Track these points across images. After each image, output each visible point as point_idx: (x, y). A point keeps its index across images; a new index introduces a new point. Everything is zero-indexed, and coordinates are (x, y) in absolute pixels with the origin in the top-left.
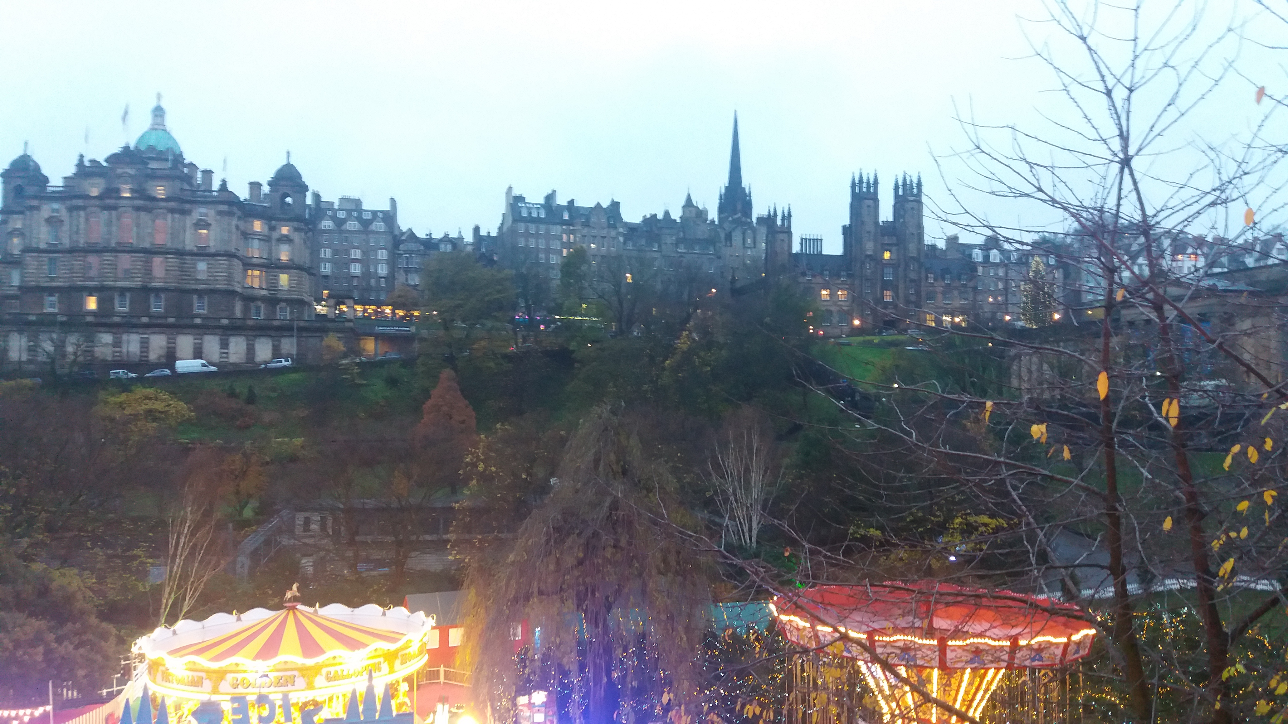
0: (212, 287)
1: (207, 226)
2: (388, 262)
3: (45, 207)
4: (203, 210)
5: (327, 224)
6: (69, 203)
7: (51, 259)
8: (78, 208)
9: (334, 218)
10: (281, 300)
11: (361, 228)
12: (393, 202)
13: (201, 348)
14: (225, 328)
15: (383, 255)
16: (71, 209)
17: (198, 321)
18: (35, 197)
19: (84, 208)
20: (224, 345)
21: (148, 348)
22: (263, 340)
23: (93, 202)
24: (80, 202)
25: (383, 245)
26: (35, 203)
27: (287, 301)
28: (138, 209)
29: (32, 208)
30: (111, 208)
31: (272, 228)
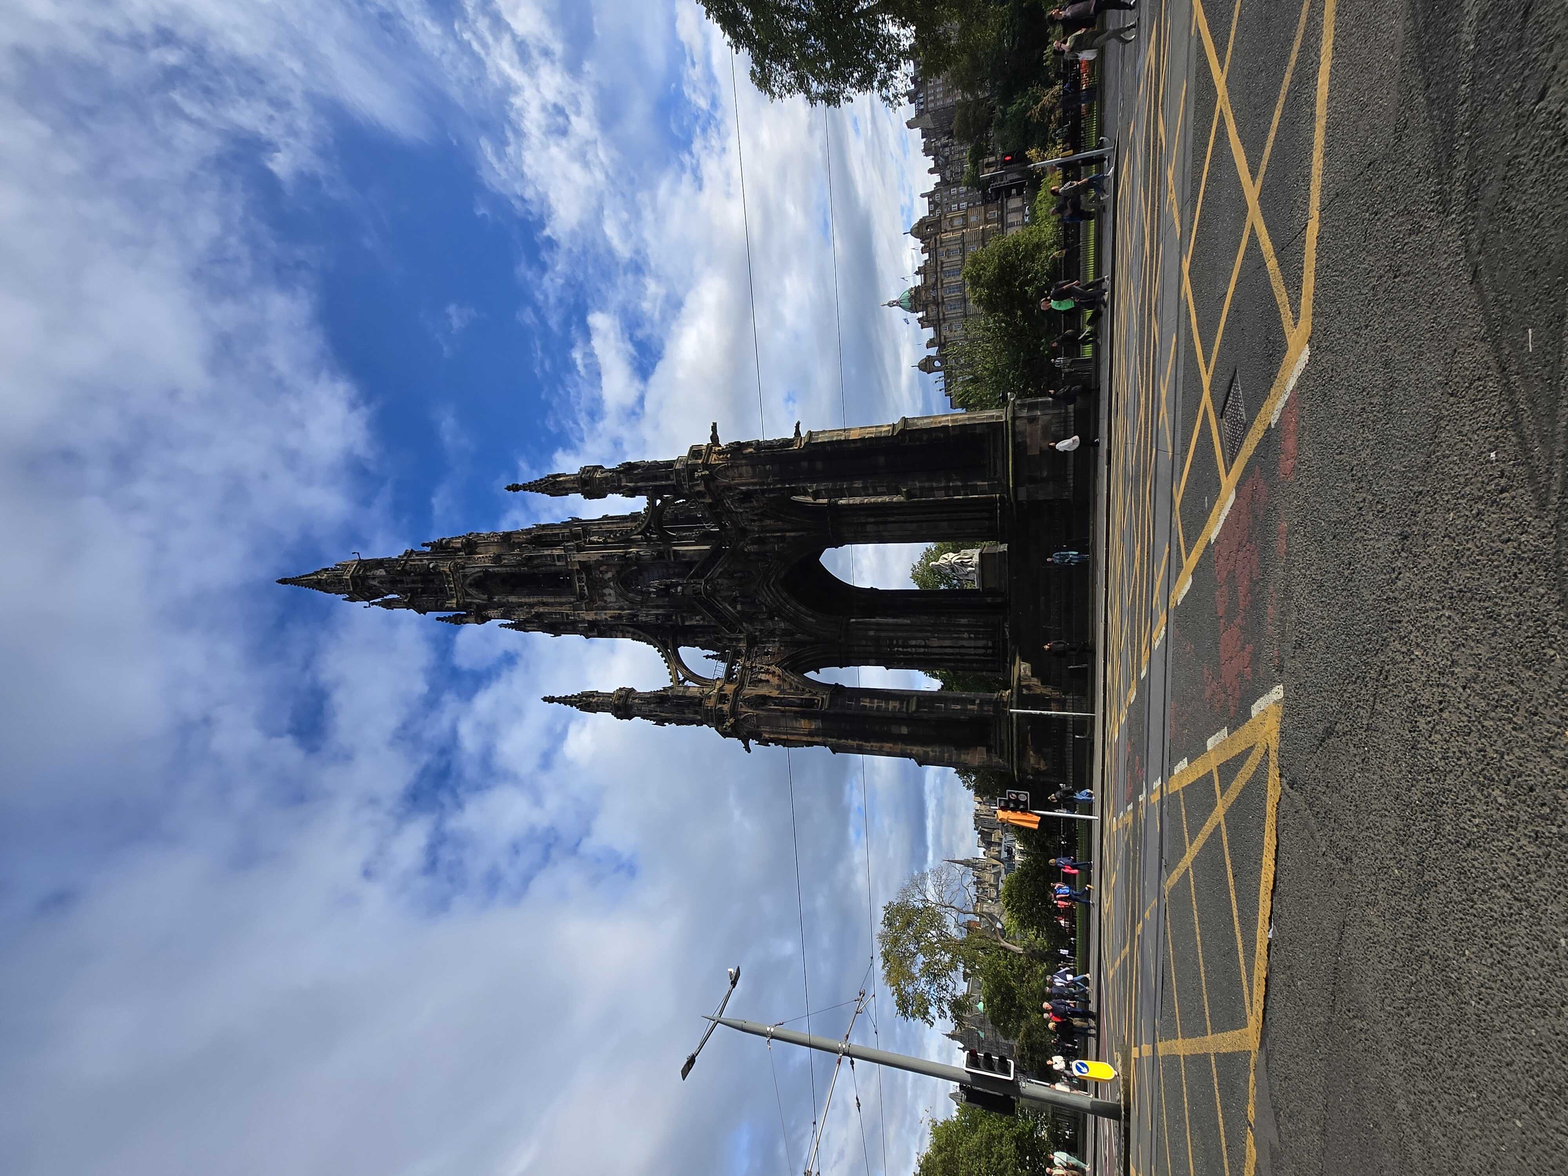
2: (958, 187)
10: (985, 218)
11: (939, 209)
12: (923, 196)
15: (954, 191)
16: (944, 320)
22: (1009, 204)
26: (943, 338)
27: (985, 214)
28: (942, 285)
29: (945, 338)
30: (943, 298)
31: (946, 231)
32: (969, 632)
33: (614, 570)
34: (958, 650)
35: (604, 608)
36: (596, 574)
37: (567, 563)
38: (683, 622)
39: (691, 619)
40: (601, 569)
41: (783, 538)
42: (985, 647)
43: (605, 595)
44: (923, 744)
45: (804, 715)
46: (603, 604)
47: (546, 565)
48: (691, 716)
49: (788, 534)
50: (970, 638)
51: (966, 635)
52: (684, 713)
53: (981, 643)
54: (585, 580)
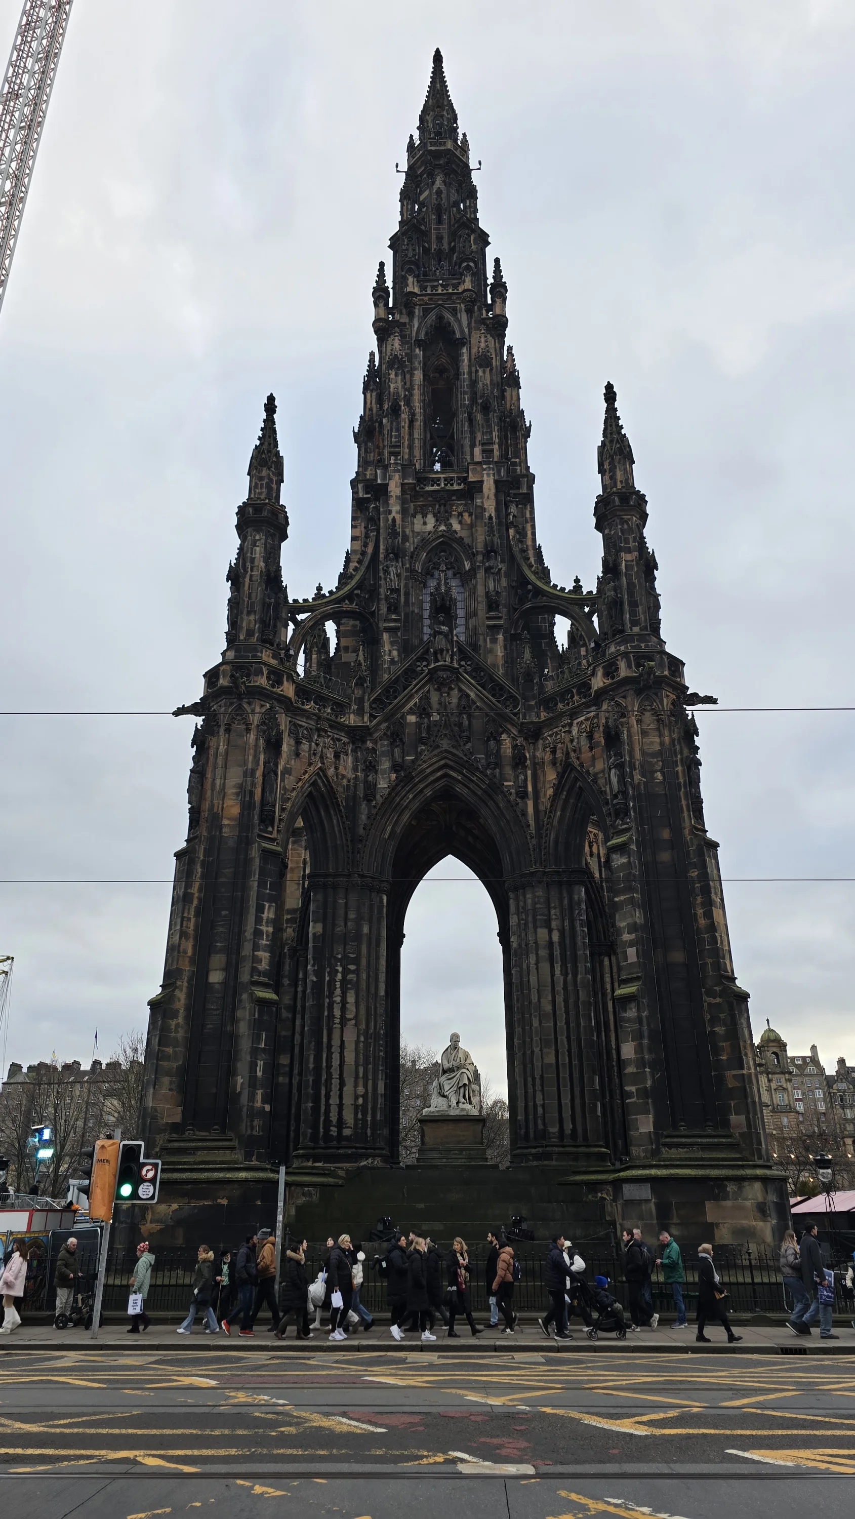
2: (824, 1100)
12: (814, 1048)
32: (365, 1096)
33: (463, 534)
34: (336, 1075)
35: (404, 511)
36: (458, 506)
37: (479, 463)
38: (387, 630)
39: (392, 643)
40: (466, 515)
41: (523, 794)
42: (341, 1123)
43: (424, 516)
44: (188, 1008)
45: (247, 806)
46: (412, 511)
47: (472, 433)
48: (244, 625)
49: (530, 804)
50: (356, 1097)
51: (361, 1090)
52: (249, 613)
53: (349, 1116)
54: (449, 487)
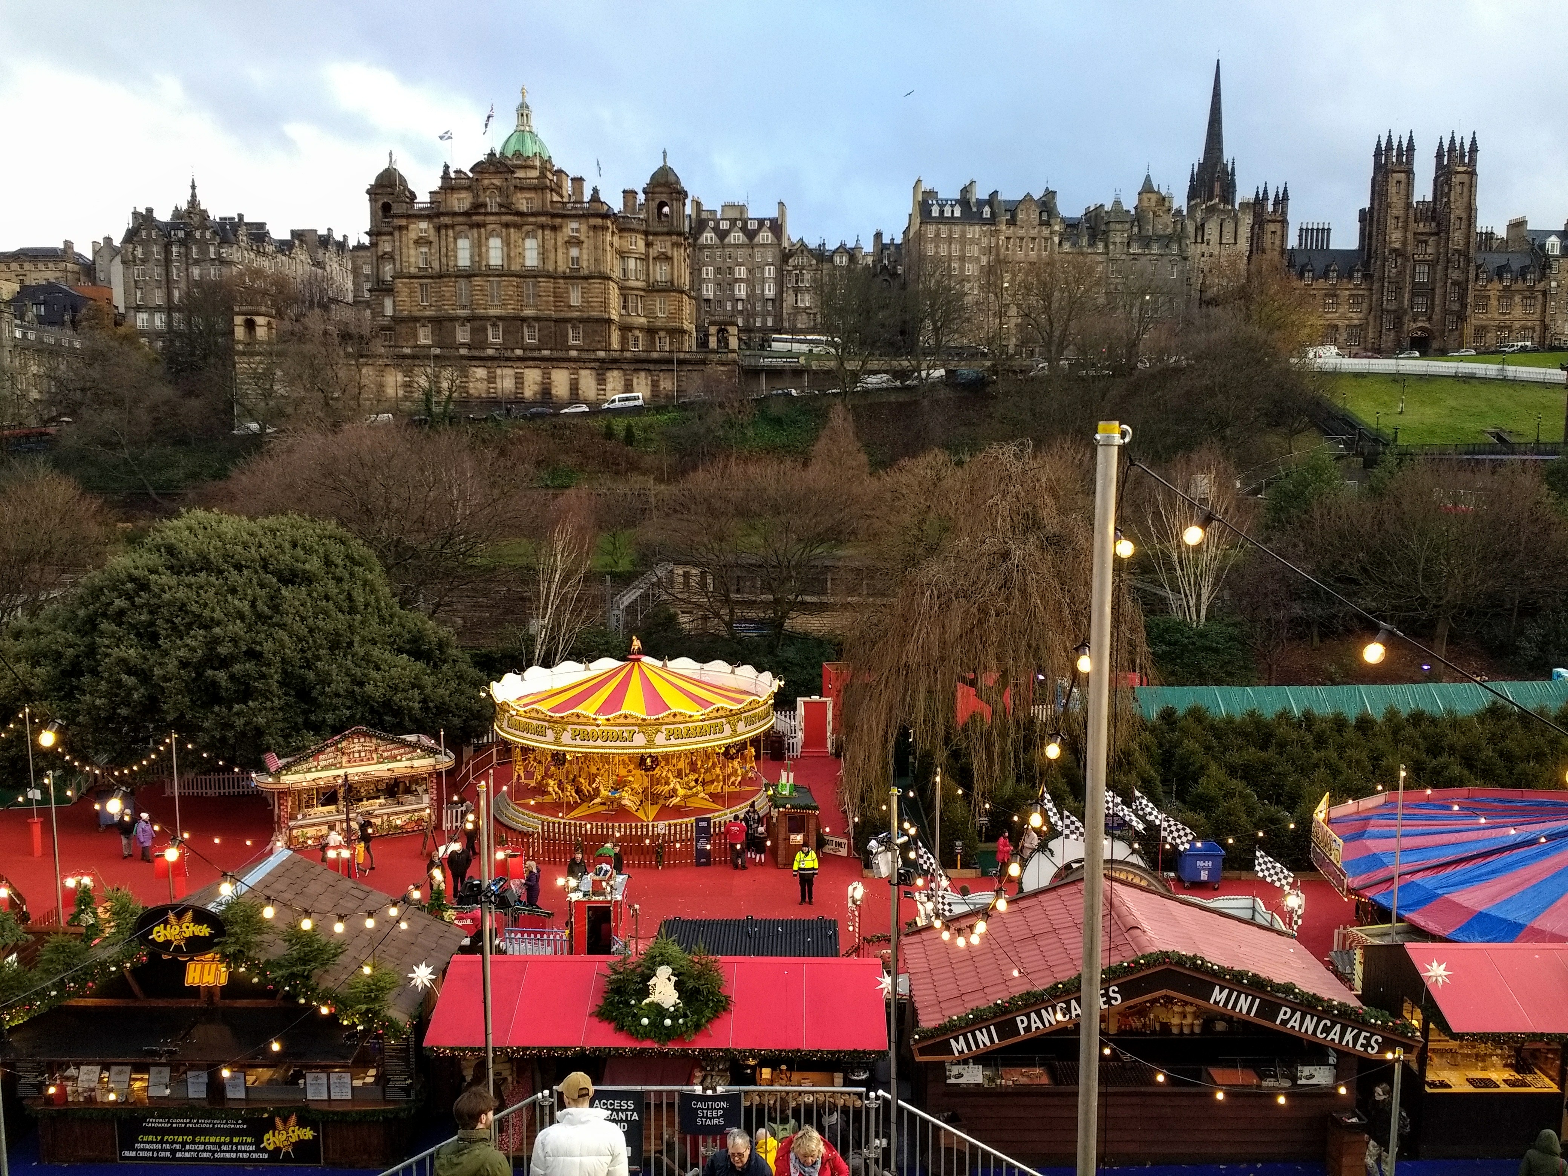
0: (585, 315)
1: (579, 243)
2: (775, 280)
3: (412, 226)
4: (574, 225)
5: (708, 237)
6: (436, 220)
7: (421, 285)
8: (446, 227)
9: (716, 229)
10: (660, 329)
11: (746, 241)
12: (781, 204)
13: (577, 384)
14: (602, 361)
15: (770, 272)
16: (438, 229)
17: (574, 353)
18: (402, 216)
19: (453, 226)
20: (601, 380)
21: (523, 383)
22: (641, 374)
23: (460, 219)
24: (446, 220)
25: (770, 260)
26: (403, 222)
27: (666, 330)
28: (507, 225)
29: (400, 228)
30: (479, 226)
31: (648, 245)
